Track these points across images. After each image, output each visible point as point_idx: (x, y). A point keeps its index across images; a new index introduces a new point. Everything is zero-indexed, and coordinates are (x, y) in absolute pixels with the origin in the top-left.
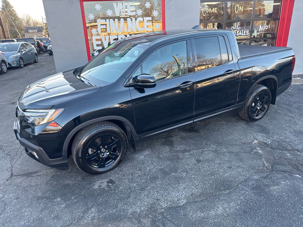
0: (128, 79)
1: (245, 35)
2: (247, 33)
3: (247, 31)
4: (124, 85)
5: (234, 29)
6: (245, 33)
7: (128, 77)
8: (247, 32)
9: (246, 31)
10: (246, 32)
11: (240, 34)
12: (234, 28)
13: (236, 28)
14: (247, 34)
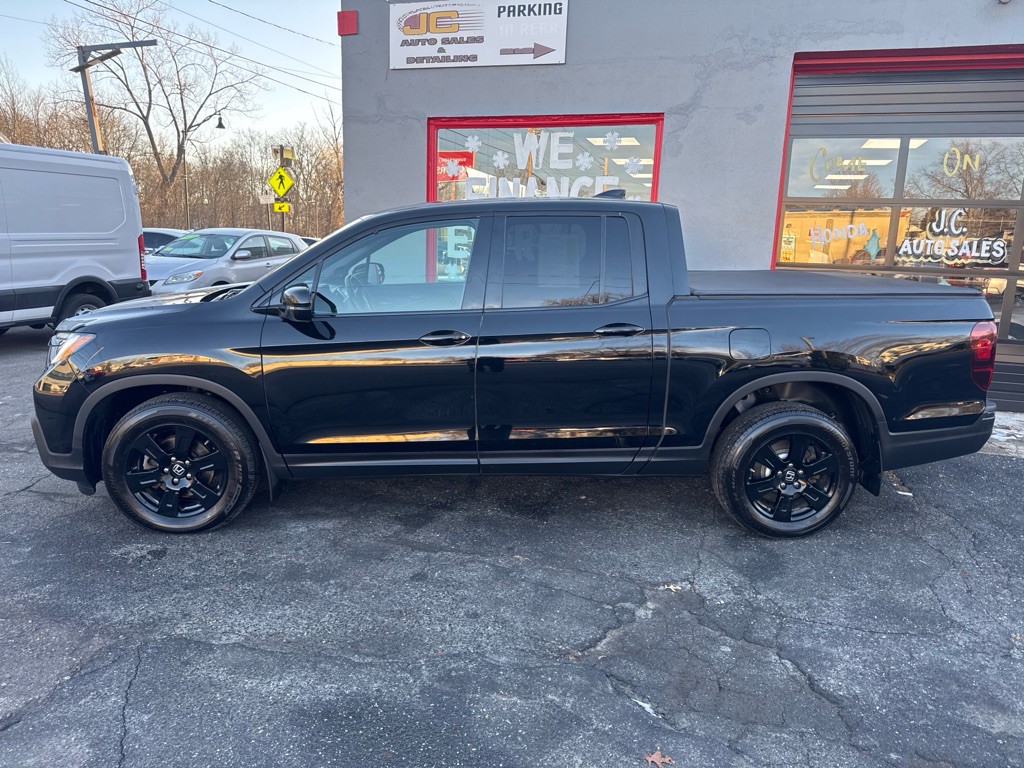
0: (269, 294)
1: (988, 258)
2: (998, 252)
3: (996, 244)
4: (256, 305)
5: (937, 230)
6: (985, 247)
7: (272, 289)
8: (995, 246)
9: (993, 242)
10: (991, 246)
11: (962, 251)
12: (938, 226)
13: (946, 230)
14: (994, 253)
